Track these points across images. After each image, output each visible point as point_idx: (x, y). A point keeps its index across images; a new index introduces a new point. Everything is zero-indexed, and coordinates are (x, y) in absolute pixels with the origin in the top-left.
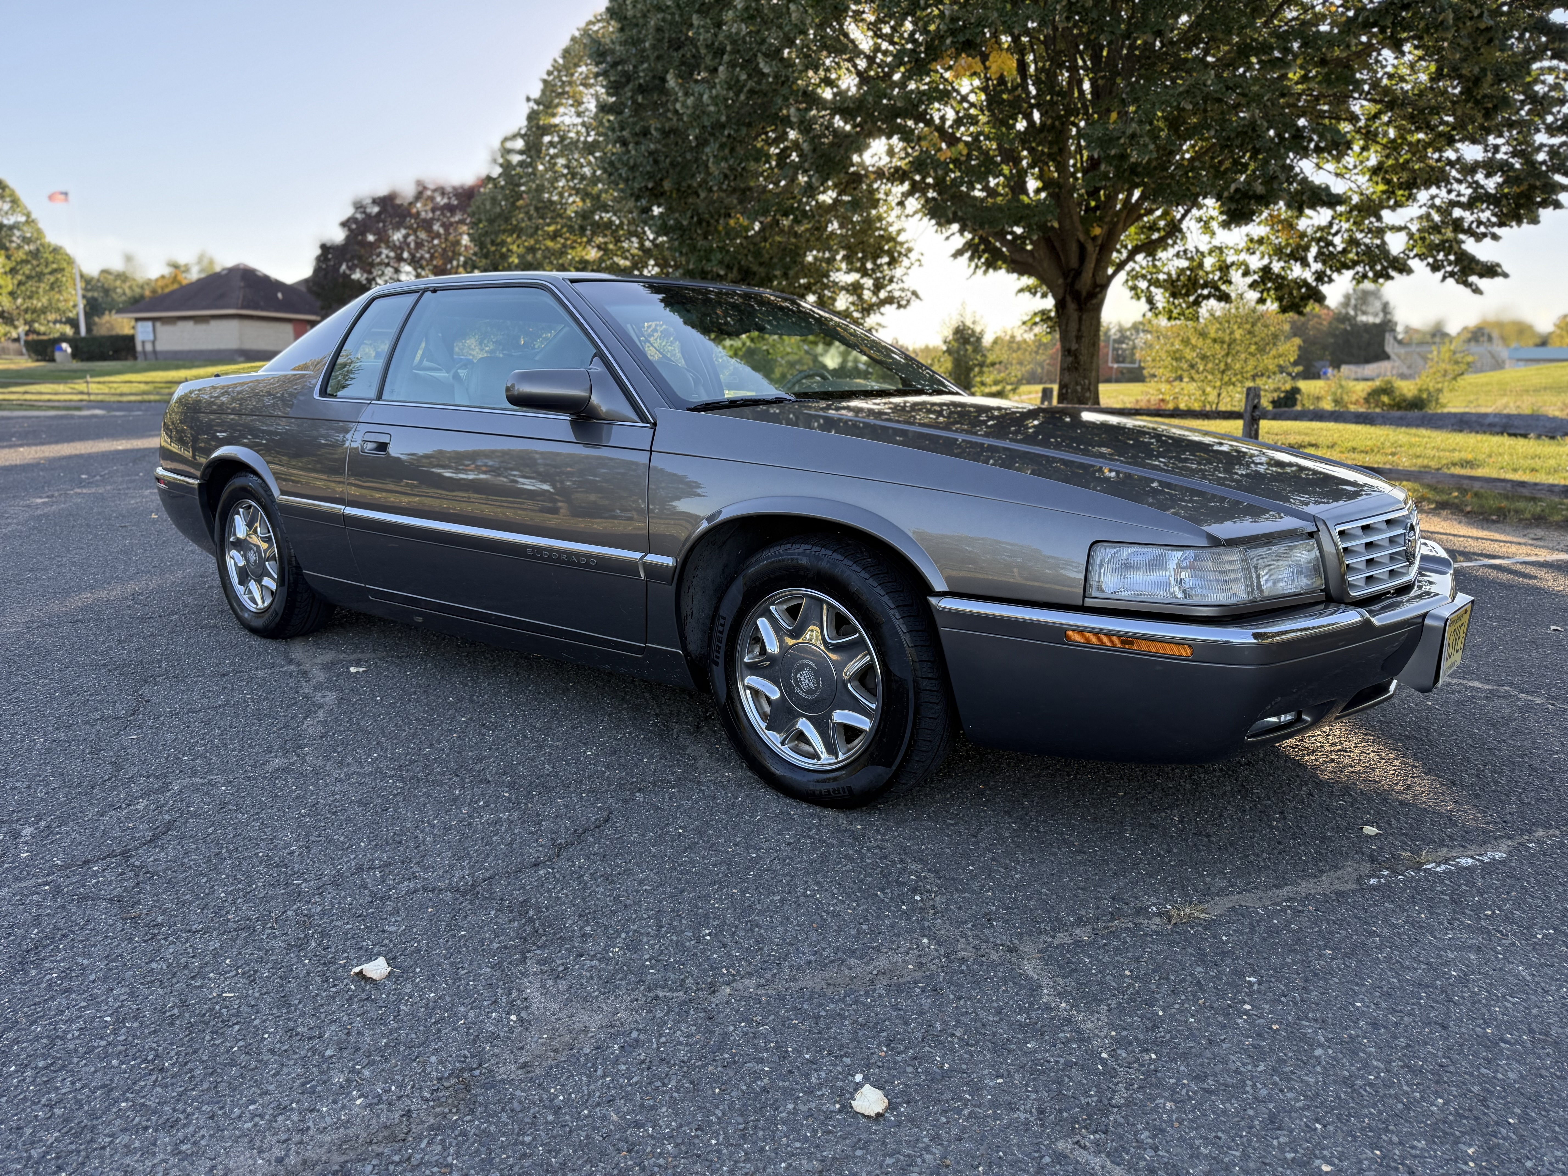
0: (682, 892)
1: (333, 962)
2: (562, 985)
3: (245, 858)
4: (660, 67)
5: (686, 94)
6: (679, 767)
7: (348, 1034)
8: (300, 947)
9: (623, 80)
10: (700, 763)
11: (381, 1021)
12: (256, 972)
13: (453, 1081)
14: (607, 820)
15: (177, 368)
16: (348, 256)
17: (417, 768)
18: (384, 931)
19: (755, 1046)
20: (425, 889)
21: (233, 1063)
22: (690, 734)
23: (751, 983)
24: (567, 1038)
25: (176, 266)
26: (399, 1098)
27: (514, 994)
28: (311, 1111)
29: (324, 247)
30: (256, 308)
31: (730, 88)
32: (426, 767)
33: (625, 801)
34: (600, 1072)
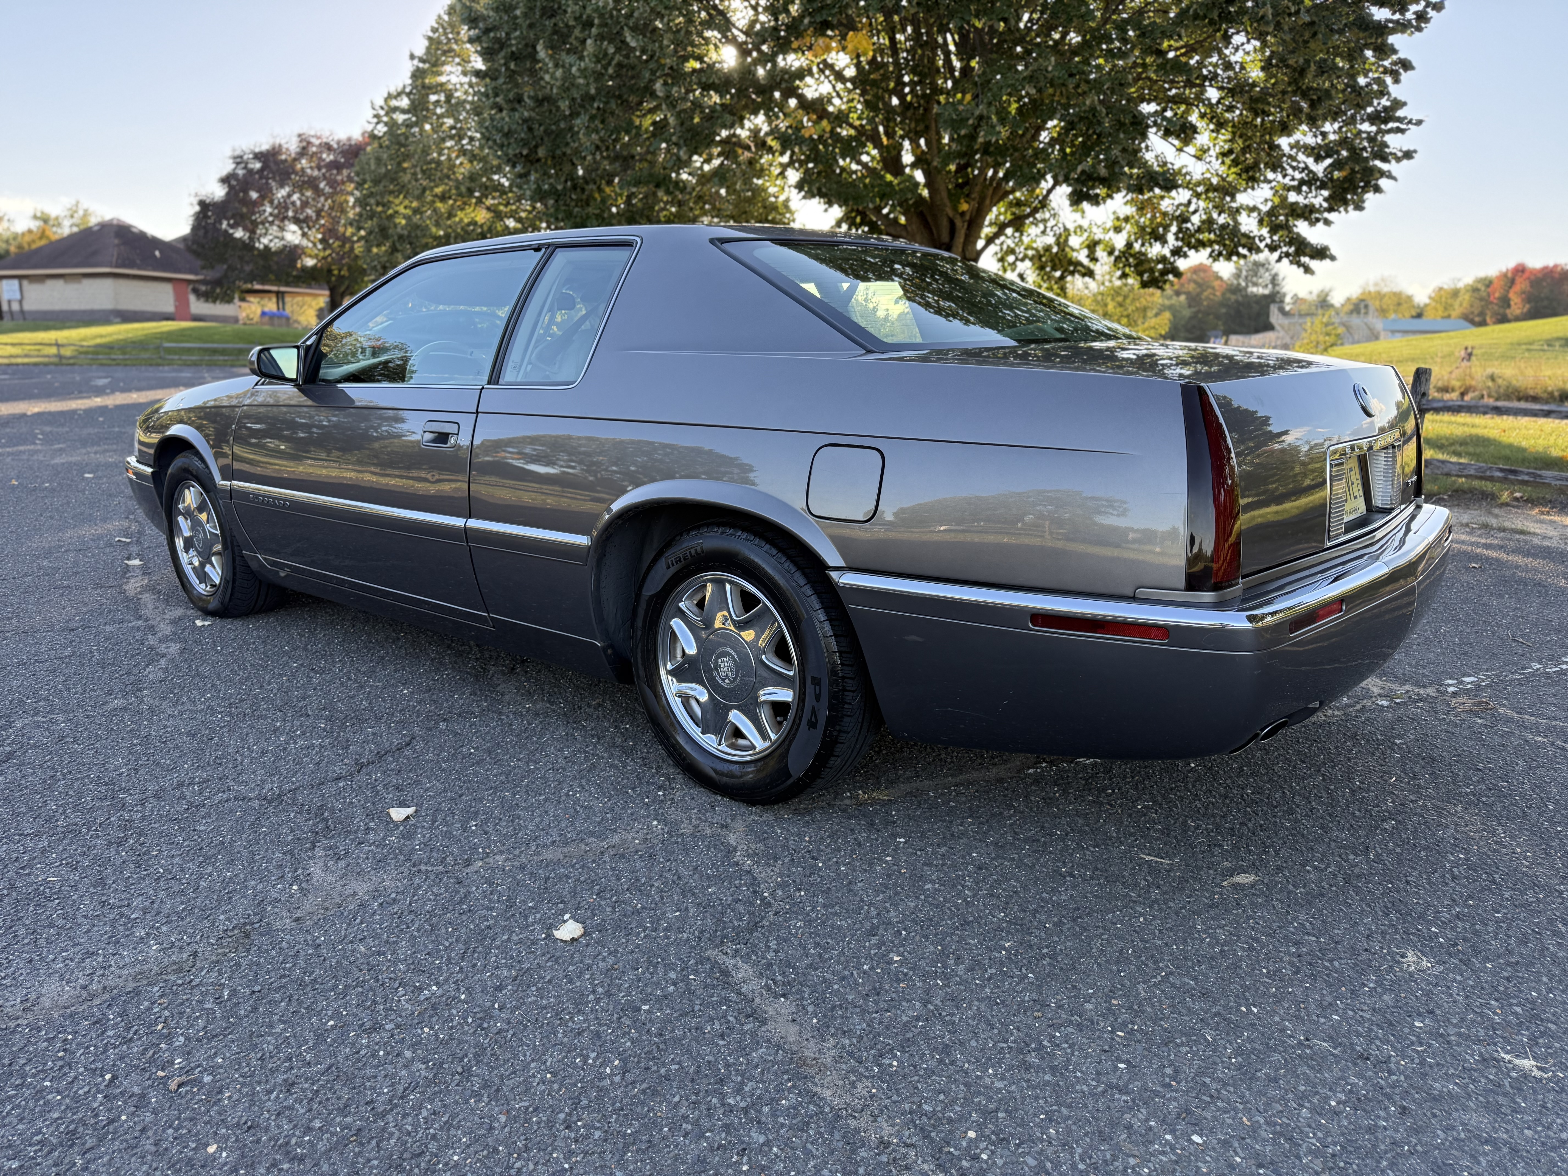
0: (461, 796)
1: (147, 853)
2: (342, 864)
3: (77, 779)
4: (532, 36)
5: (556, 66)
6: (486, 701)
7: (152, 903)
8: (119, 844)
9: (497, 46)
10: (507, 697)
11: (182, 892)
12: (78, 862)
13: (236, 932)
14: (408, 744)
15: (47, 328)
16: (229, 214)
17: (246, 705)
18: (194, 830)
19: (490, 900)
20: (236, 799)
21: (51, 925)
22: (504, 674)
23: (500, 859)
24: (338, 900)
25: (45, 220)
26: (189, 944)
27: (300, 871)
28: (114, 955)
29: (202, 203)
30: (132, 266)
31: (598, 61)
32: (254, 704)
33: (430, 729)
34: (358, 921)
